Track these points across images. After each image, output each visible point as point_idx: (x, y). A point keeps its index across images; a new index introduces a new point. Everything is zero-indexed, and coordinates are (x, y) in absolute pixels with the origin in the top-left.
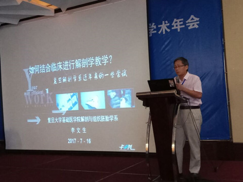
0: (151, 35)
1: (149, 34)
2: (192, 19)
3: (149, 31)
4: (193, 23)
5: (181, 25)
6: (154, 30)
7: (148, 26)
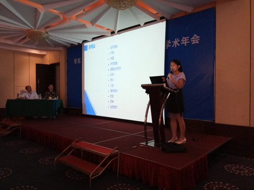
1: (166, 47)
2: (195, 37)
4: (195, 40)
5: (187, 41)
6: (170, 44)
7: (166, 42)
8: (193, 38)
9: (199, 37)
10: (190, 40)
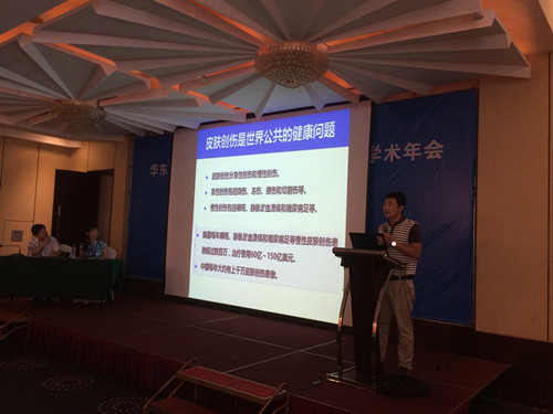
0: (373, 162)
1: (370, 160)
2: (434, 145)
3: (370, 156)
4: (435, 151)
5: (416, 152)
6: (379, 155)
7: (370, 148)
8: (429, 147)
9: (442, 146)
10: (422, 150)
